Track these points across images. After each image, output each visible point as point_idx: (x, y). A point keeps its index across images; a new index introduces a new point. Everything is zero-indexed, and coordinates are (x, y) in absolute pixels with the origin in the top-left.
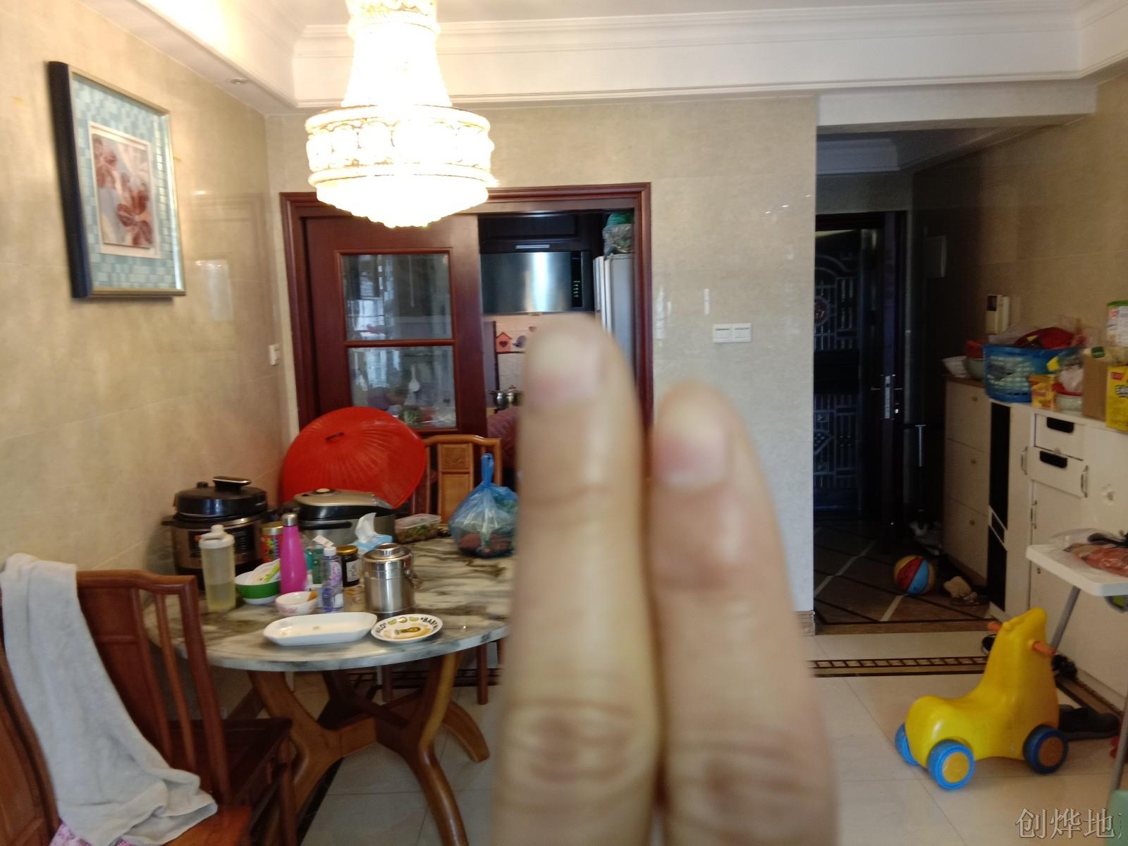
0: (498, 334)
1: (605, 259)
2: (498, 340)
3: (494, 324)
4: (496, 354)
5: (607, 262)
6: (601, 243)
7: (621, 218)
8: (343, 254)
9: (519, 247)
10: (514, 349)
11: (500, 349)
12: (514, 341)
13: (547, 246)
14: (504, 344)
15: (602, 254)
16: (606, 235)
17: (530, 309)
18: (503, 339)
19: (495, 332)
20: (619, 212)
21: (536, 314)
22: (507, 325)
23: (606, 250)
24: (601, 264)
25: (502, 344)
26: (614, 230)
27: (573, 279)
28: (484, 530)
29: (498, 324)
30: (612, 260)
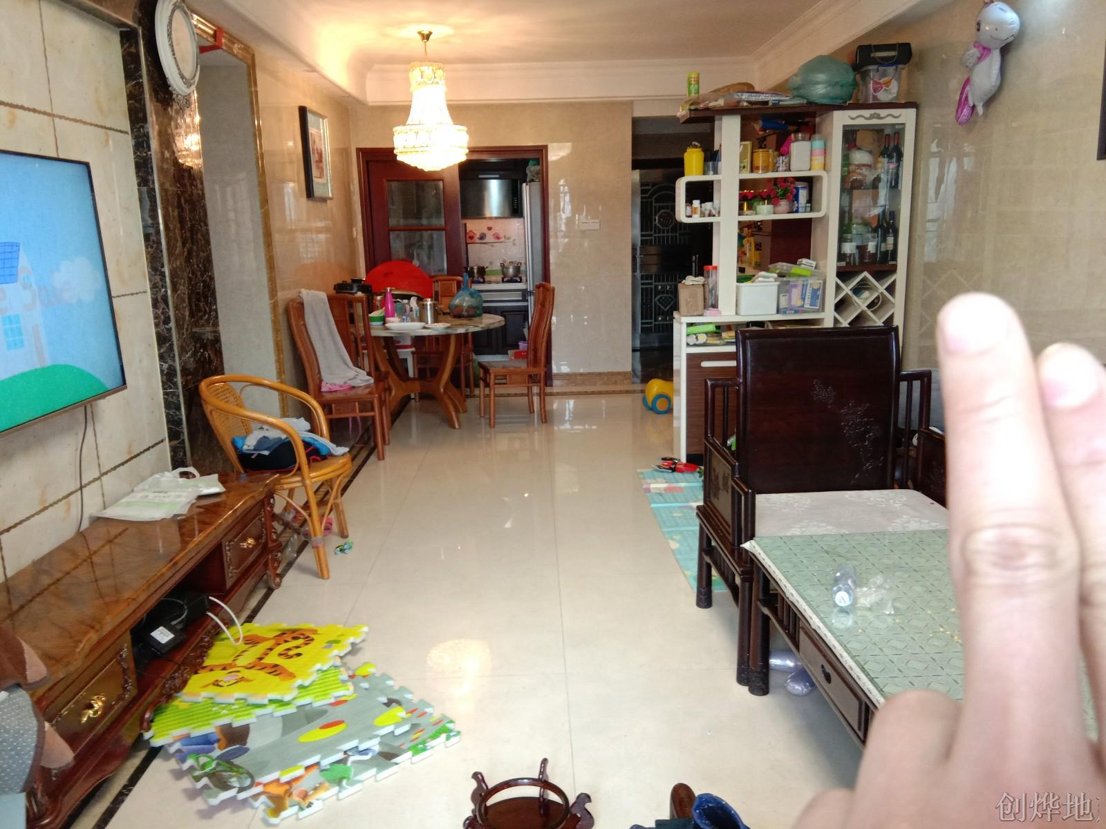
0: (468, 231)
1: (527, 185)
2: (467, 235)
3: (465, 225)
4: (467, 244)
5: (528, 187)
6: (526, 175)
7: (535, 162)
8: (387, 181)
9: (480, 176)
10: (478, 241)
11: (469, 241)
12: (478, 236)
13: (497, 176)
14: (471, 238)
15: (525, 181)
16: (528, 172)
17: (488, 214)
18: (471, 234)
19: (466, 230)
20: (533, 159)
21: (491, 218)
22: (474, 226)
23: (528, 180)
24: (525, 188)
25: (470, 237)
26: (531, 169)
27: (513, 197)
28: (464, 304)
29: (467, 225)
30: (530, 186)
